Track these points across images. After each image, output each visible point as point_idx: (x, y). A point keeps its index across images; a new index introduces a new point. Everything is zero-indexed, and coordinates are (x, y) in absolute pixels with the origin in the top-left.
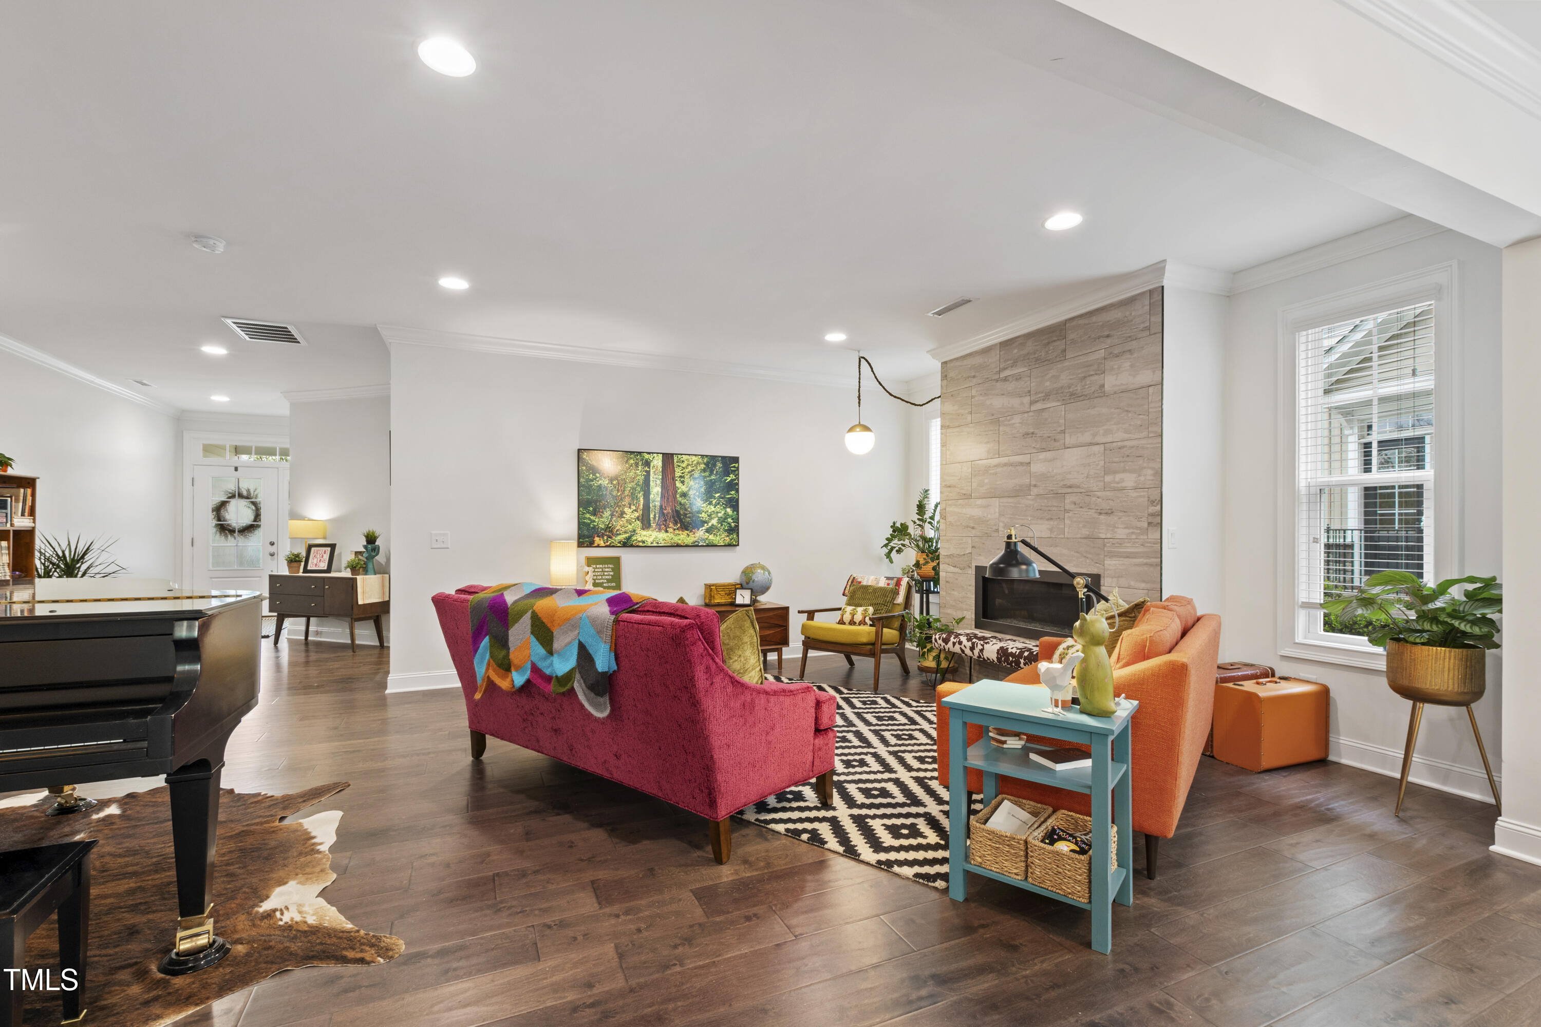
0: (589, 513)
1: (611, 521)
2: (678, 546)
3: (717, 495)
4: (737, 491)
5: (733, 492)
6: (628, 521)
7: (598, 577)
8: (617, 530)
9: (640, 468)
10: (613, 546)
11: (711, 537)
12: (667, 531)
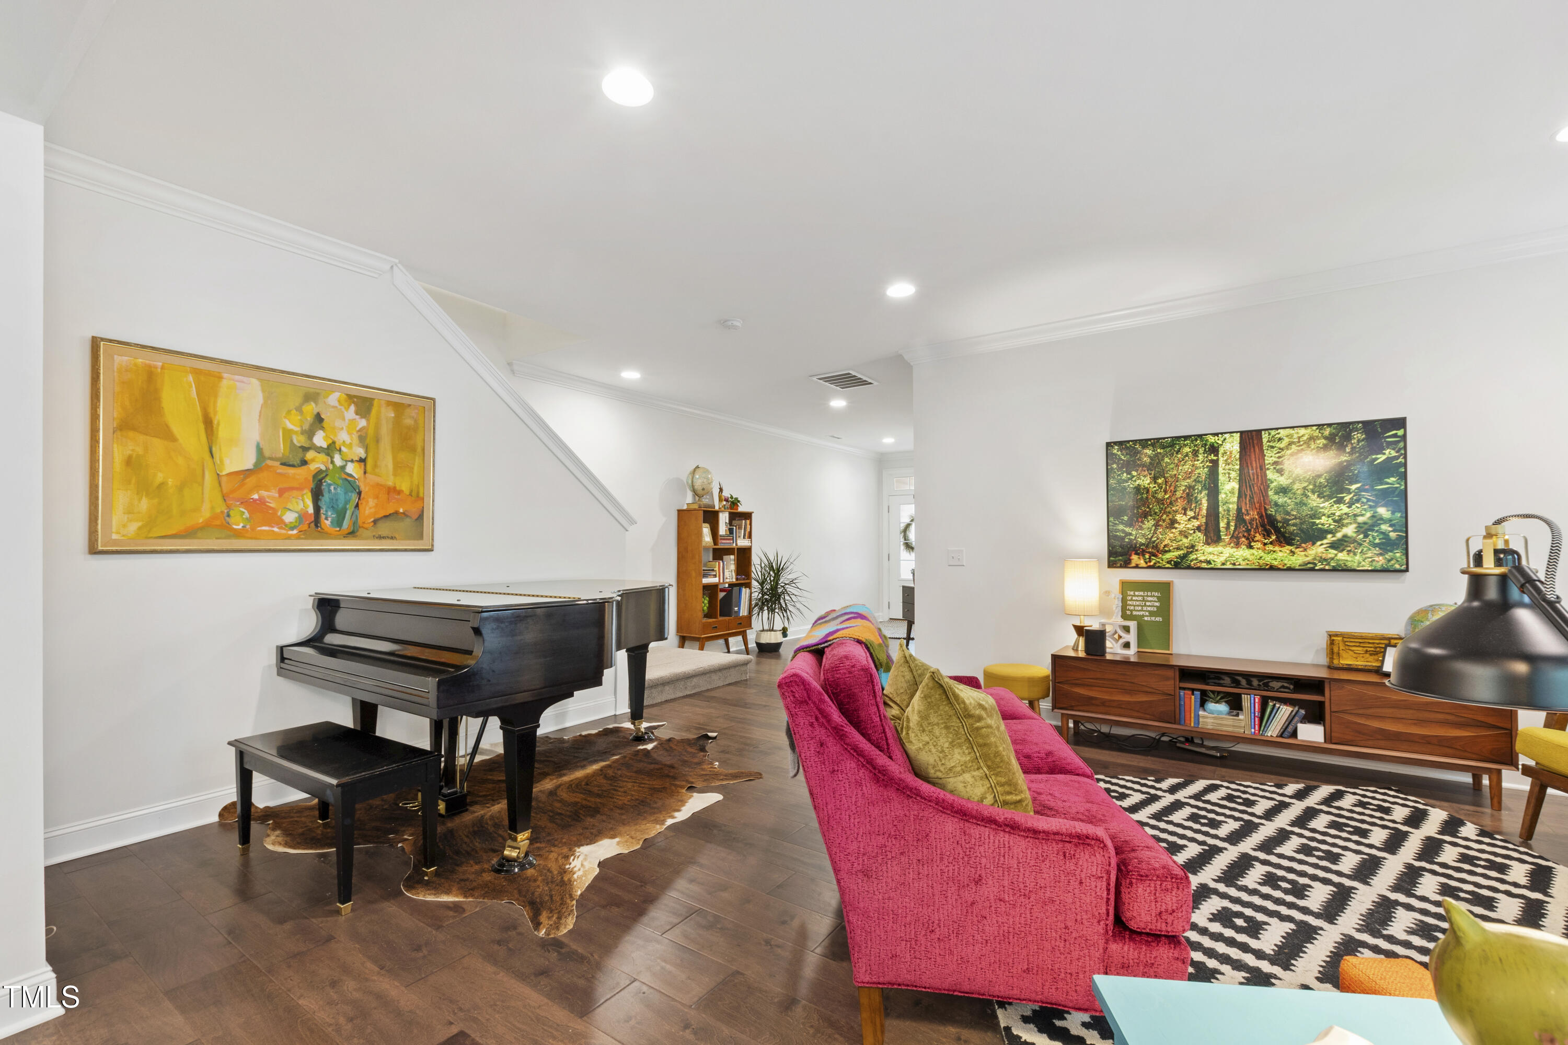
0: (1122, 523)
1: (1155, 533)
2: (1272, 568)
3: (1354, 487)
4: (1404, 476)
5: (1392, 479)
6: (1181, 532)
7: (1137, 608)
8: (1165, 546)
9: (1201, 457)
10: (1159, 568)
11: (1342, 556)
12: (1251, 547)
